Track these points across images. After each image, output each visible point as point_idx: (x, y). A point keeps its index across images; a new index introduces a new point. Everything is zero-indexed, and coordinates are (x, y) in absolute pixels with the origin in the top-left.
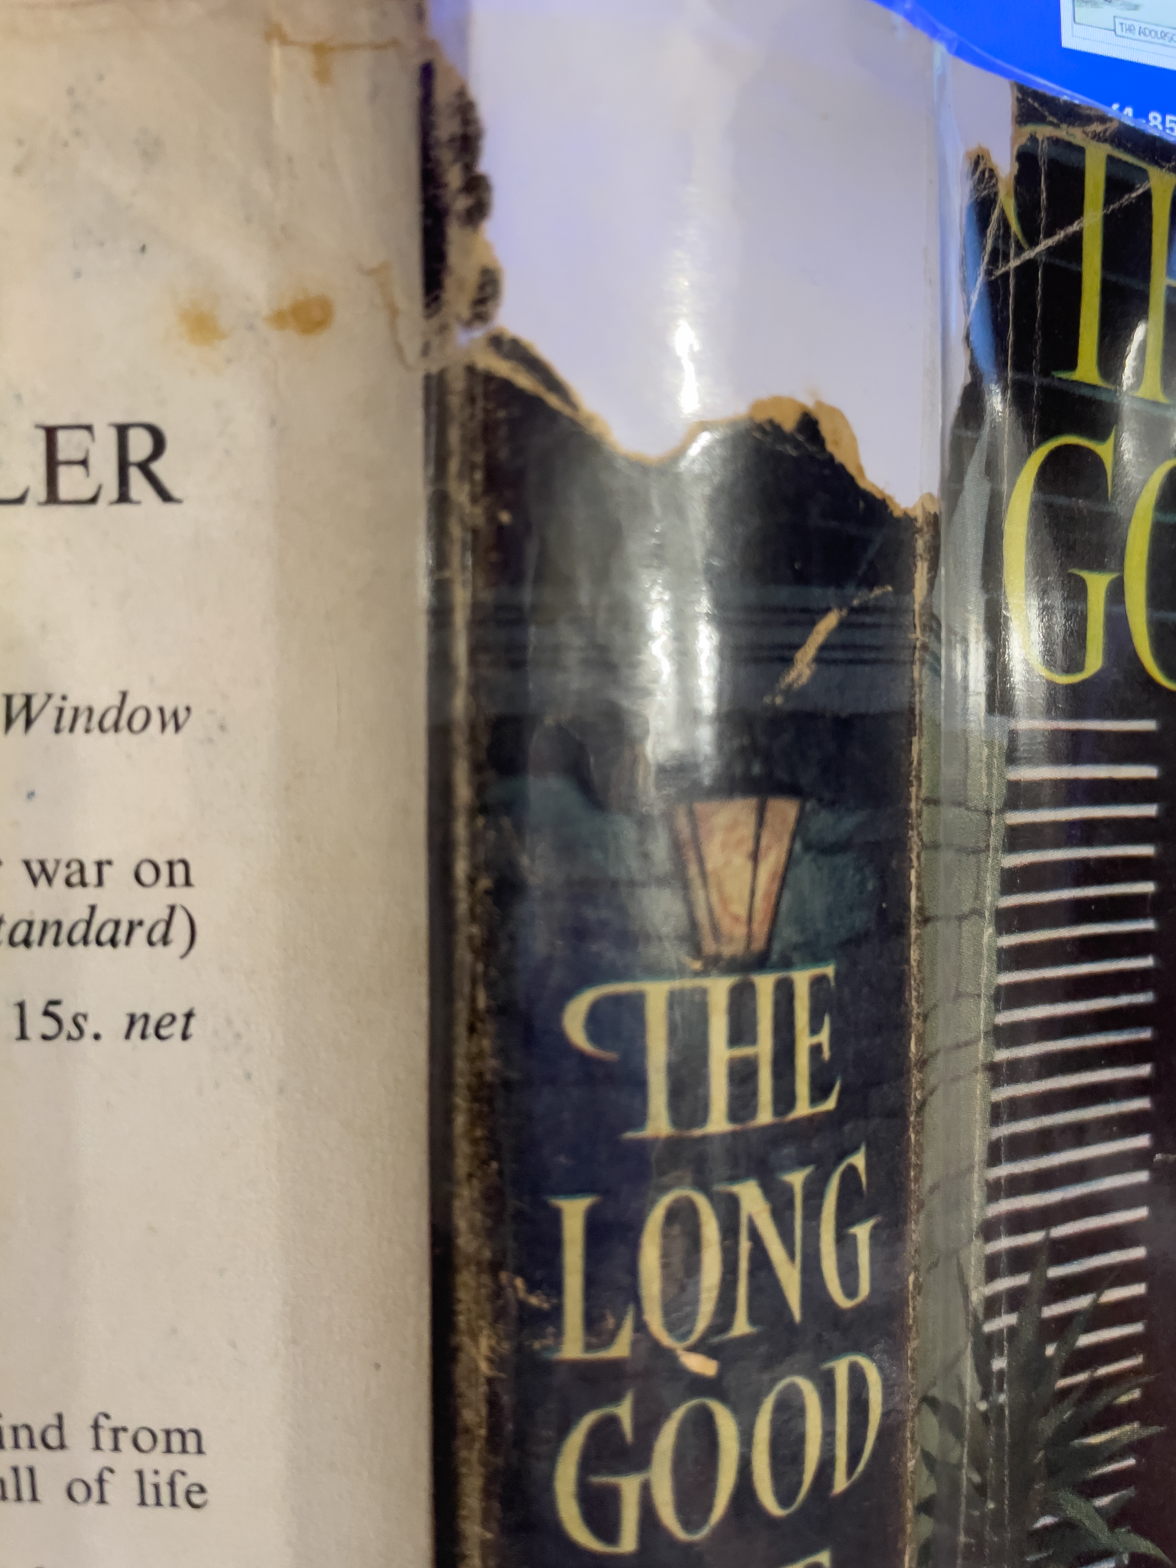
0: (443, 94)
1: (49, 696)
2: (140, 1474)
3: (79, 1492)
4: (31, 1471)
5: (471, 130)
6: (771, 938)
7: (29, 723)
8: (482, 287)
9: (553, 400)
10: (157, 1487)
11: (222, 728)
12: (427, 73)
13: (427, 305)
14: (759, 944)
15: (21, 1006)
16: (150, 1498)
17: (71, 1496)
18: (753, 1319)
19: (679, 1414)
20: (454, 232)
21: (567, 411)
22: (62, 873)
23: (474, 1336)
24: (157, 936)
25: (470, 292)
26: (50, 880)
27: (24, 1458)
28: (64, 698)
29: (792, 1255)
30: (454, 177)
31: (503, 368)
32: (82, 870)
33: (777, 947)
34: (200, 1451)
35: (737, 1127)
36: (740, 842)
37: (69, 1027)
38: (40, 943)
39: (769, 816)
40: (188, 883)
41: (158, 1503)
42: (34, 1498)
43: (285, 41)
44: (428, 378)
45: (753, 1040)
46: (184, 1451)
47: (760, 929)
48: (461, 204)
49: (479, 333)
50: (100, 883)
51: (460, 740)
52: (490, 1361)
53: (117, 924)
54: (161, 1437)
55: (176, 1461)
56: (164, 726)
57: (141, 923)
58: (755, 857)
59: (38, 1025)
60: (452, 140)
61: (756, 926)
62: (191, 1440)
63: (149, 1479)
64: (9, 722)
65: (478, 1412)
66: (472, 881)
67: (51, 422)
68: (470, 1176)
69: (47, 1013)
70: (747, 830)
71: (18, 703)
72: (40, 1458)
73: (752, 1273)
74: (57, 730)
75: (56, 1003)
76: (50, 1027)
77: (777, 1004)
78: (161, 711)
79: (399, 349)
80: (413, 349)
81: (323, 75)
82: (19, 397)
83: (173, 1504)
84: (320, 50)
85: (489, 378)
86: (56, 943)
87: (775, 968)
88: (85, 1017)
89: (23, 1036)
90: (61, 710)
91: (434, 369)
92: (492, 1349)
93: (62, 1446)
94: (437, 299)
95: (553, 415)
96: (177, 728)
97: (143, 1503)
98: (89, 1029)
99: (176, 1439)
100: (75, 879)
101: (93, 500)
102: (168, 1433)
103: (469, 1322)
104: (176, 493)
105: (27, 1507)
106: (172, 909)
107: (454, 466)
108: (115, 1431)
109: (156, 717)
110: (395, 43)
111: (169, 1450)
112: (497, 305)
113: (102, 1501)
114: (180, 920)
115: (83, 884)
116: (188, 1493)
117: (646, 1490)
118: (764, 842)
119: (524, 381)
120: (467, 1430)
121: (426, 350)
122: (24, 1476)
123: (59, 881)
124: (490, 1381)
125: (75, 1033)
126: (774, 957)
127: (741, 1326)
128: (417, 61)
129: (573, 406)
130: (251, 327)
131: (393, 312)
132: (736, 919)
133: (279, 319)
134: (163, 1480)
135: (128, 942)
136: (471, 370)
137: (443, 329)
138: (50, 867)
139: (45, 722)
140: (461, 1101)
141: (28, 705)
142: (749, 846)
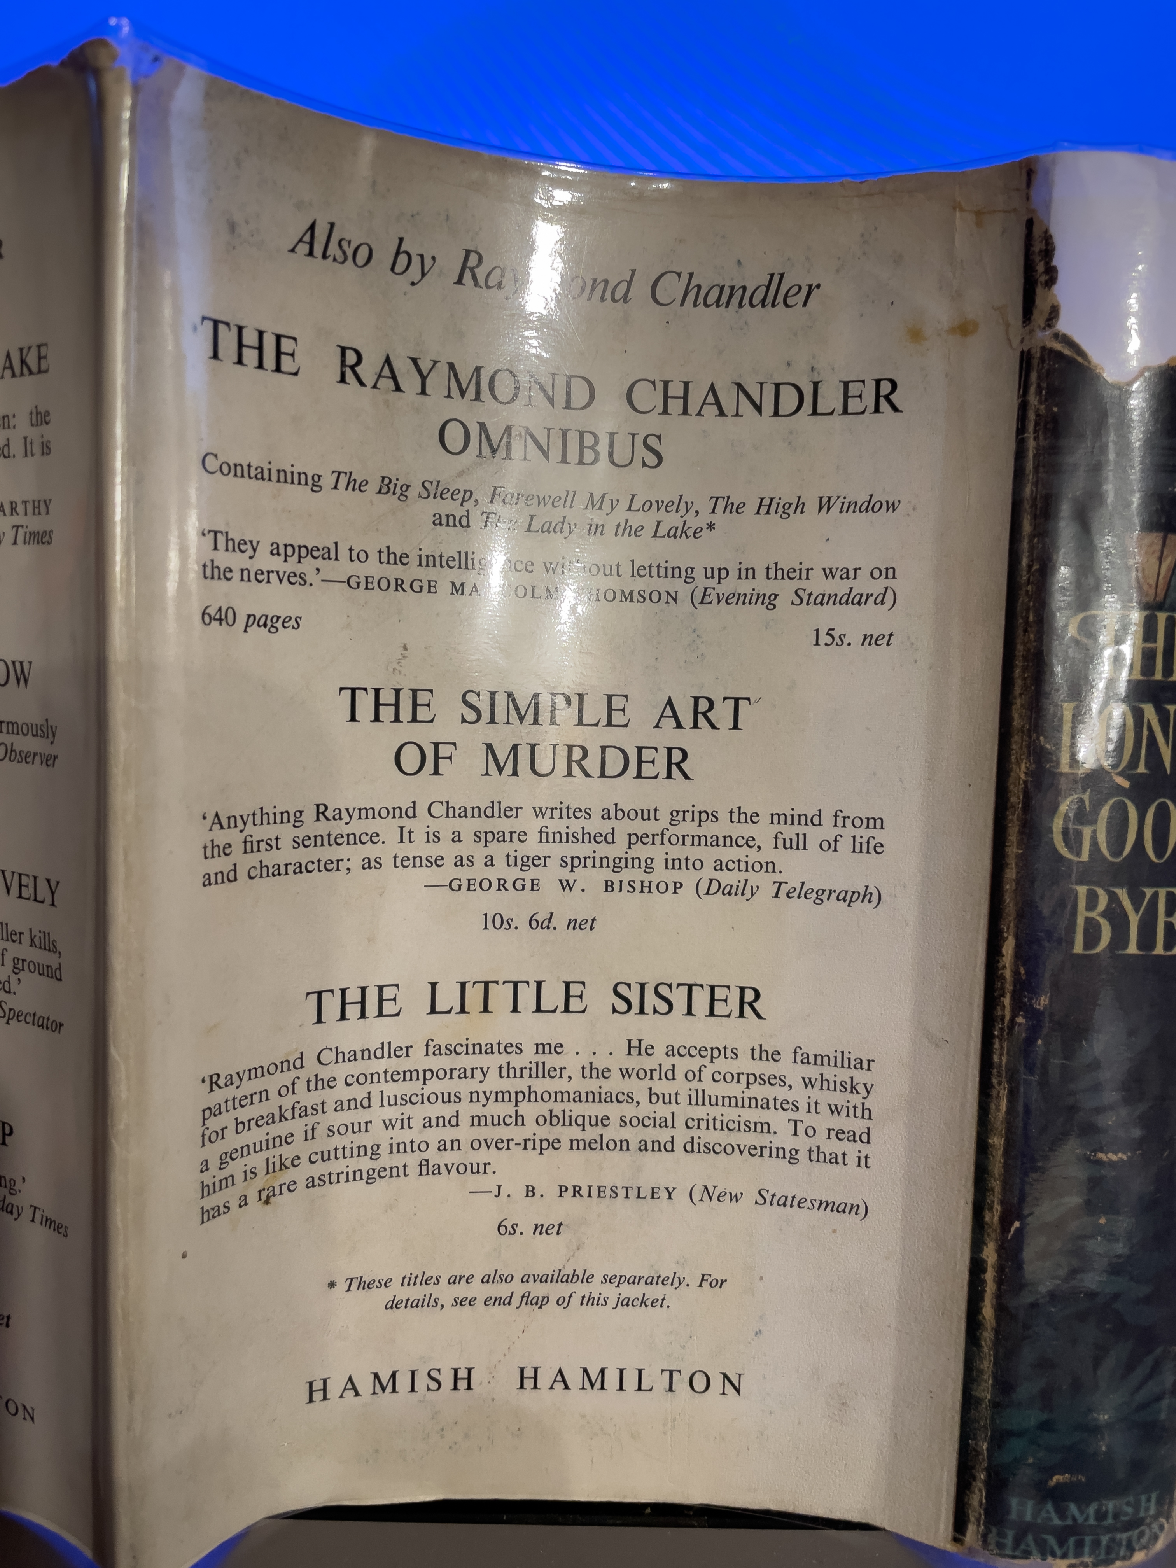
0: (1037, 232)
1: (838, 497)
2: (854, 837)
3: (825, 845)
4: (805, 835)
5: (1049, 247)
6: (1165, 597)
7: (829, 509)
8: (1051, 313)
9: (1080, 359)
10: (861, 843)
11: (914, 509)
12: (1030, 223)
13: (1024, 322)
14: (1160, 598)
15: (817, 630)
16: (858, 849)
17: (821, 848)
18: (1147, 766)
19: (1111, 802)
20: (1039, 290)
21: (1086, 364)
22: (839, 573)
23: (1019, 764)
24: (878, 601)
25: (1046, 315)
26: (833, 577)
27: (802, 829)
28: (845, 498)
29: (1167, 743)
30: (1041, 267)
31: (1058, 346)
32: (848, 572)
33: (1168, 601)
34: (882, 828)
35: (1145, 678)
36: (1154, 552)
37: (837, 640)
38: (827, 604)
39: (1168, 542)
40: (894, 577)
41: (861, 852)
42: (805, 849)
43: (962, 210)
44: (1022, 352)
45: (1155, 641)
46: (875, 828)
47: (1161, 593)
48: (1043, 278)
49: (1048, 333)
50: (855, 578)
51: (1027, 506)
52: (1026, 773)
53: (861, 595)
54: (865, 821)
55: (871, 832)
56: (888, 509)
57: (872, 595)
58: (1161, 559)
59: (824, 639)
60: (1041, 251)
61: (1159, 591)
62: (879, 822)
63: (858, 840)
64: (820, 509)
65: (1018, 797)
66: (1030, 567)
67: (846, 379)
68: (1021, 694)
69: (828, 634)
70: (1157, 547)
71: (825, 500)
72: (809, 830)
73: (1148, 746)
74: (841, 512)
75: (833, 629)
76: (829, 640)
77: (1166, 628)
78: (887, 502)
79: (1009, 340)
80: (1016, 342)
81: (979, 224)
82: (833, 369)
83: (868, 852)
84: (978, 213)
85: (1051, 351)
86: (834, 604)
87: (1167, 610)
88: (845, 635)
89: (817, 644)
90: (843, 503)
91: (1026, 349)
92: (1027, 768)
93: (820, 824)
94: (1029, 319)
95: (1080, 365)
96: (894, 510)
97: (854, 851)
98: (846, 641)
99: (872, 822)
100: (844, 576)
101: (863, 412)
102: (868, 819)
103: (1016, 758)
104: (900, 408)
105: (801, 851)
106: (886, 588)
107: (1033, 389)
108: (844, 818)
109: (885, 505)
110: (1015, 210)
111: (868, 827)
112: (1057, 321)
113: (835, 850)
114: (890, 593)
115: (848, 578)
116: (875, 847)
117: (1094, 832)
118: (1165, 553)
119: (1067, 352)
120: (1013, 806)
121: (1022, 341)
122: (801, 837)
123: (837, 577)
124: (1025, 782)
125: (840, 643)
126: (1167, 606)
127: (1142, 769)
128: (1025, 218)
129: (1090, 362)
130: (939, 335)
131: (1008, 325)
132: (1151, 586)
133: (952, 331)
134: (864, 840)
135: (865, 604)
136: (1043, 348)
137: (1031, 332)
138: (834, 571)
139: (836, 509)
140: (1019, 663)
141: (829, 501)
142: (1158, 554)
